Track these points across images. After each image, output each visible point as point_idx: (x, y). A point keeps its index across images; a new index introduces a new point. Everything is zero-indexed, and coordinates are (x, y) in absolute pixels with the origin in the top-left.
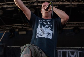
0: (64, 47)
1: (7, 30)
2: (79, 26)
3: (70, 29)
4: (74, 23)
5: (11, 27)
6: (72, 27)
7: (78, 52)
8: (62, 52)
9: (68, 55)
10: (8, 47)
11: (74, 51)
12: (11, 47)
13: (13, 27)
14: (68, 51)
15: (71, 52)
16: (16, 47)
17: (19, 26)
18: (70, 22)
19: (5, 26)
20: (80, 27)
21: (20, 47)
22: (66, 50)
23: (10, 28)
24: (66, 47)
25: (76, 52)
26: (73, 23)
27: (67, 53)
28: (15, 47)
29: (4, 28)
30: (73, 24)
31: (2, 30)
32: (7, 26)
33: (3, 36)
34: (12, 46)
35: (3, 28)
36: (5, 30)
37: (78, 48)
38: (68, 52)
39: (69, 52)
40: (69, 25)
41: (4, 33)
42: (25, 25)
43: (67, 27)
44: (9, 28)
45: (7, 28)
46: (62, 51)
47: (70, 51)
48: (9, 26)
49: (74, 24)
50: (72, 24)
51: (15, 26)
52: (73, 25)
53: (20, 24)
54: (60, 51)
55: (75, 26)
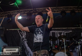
1: (5, 16)
2: (65, 10)
3: (58, 13)
4: (61, 8)
6: (59, 11)
7: (65, 32)
9: (57, 36)
10: (8, 30)
11: (62, 32)
12: (9, 30)
13: (10, 13)
15: (59, 33)
16: (14, 29)
17: (15, 12)
18: (58, 7)
19: (3, 13)
20: (67, 11)
21: (17, 29)
22: (55, 31)
24: (55, 28)
25: (63, 32)
26: (60, 7)
27: (56, 34)
28: (13, 30)
29: (3, 14)
31: (2, 16)
32: (5, 12)
33: (2, 21)
36: (3, 16)
37: (65, 28)
40: (57, 9)
41: (3, 18)
42: (20, 11)
43: (55, 11)
44: (7, 14)
45: (5, 14)
47: (58, 32)
50: (59, 9)
51: (12, 12)
52: (61, 9)
55: (62, 10)
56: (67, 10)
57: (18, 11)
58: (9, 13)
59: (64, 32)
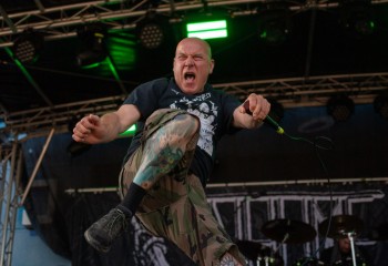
0: (293, 182)
1: (60, 124)
2: (349, 90)
3: (314, 104)
4: (328, 81)
5: (71, 112)
6: (320, 95)
7: (350, 201)
8: (286, 202)
9: (310, 218)
10: (70, 191)
12: (80, 191)
13: (82, 110)
14: (310, 198)
15: (320, 204)
16: (101, 190)
17: (105, 107)
18: (311, 78)
19: (48, 109)
20: (356, 93)
21: (114, 189)
22: (299, 195)
23: (71, 115)
24: (299, 182)
25: (340, 201)
26: (324, 77)
27: (306, 209)
28: (95, 190)
29: (48, 116)
30: (324, 85)
31: (41, 126)
32: (57, 107)
33: (45, 148)
34: (83, 188)
35: (43, 119)
36: (50, 125)
37: (351, 180)
38: (309, 202)
39: (315, 206)
40: (307, 89)
41: (47, 137)
43: (299, 96)
44: (65, 116)
45: (58, 117)
46: (283, 198)
47: (317, 199)
48: (65, 109)
49: (329, 85)
50: (318, 85)
51: (91, 105)
52: (327, 88)
53: (111, 98)
54: (275, 202)
55: (332, 90)
56: (356, 89)
57: (117, 98)
58: (75, 112)
59: (344, 198)
